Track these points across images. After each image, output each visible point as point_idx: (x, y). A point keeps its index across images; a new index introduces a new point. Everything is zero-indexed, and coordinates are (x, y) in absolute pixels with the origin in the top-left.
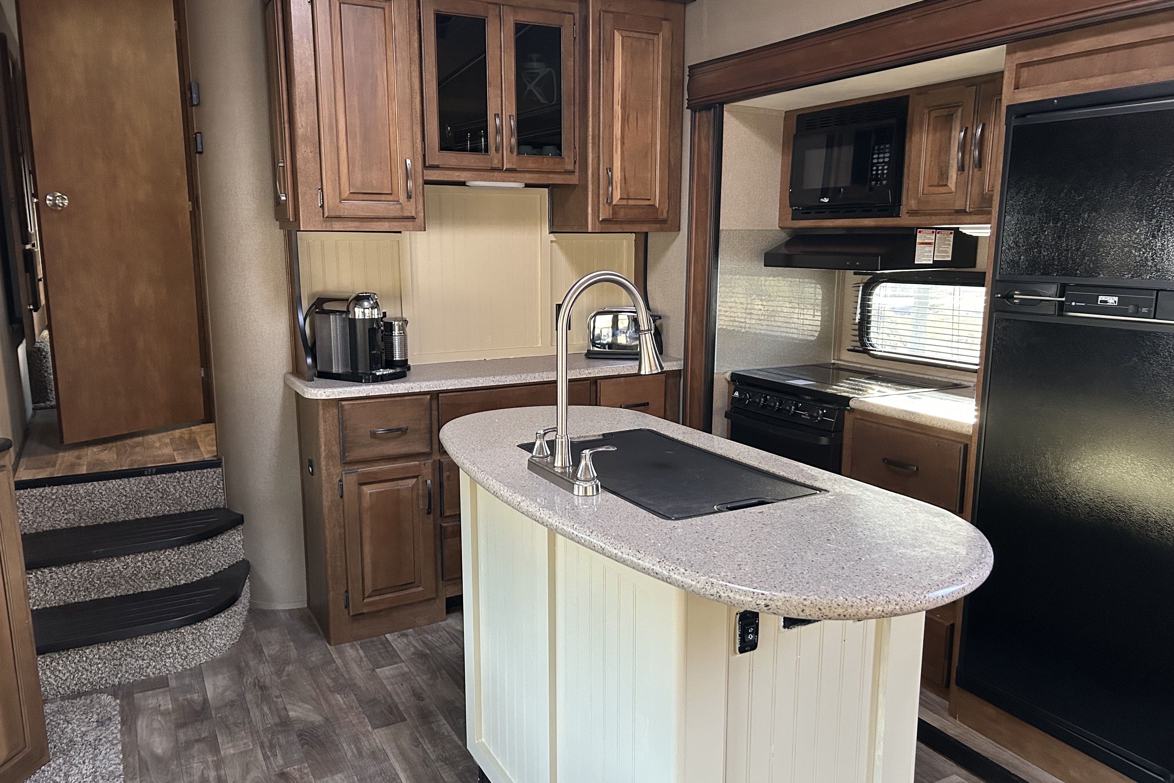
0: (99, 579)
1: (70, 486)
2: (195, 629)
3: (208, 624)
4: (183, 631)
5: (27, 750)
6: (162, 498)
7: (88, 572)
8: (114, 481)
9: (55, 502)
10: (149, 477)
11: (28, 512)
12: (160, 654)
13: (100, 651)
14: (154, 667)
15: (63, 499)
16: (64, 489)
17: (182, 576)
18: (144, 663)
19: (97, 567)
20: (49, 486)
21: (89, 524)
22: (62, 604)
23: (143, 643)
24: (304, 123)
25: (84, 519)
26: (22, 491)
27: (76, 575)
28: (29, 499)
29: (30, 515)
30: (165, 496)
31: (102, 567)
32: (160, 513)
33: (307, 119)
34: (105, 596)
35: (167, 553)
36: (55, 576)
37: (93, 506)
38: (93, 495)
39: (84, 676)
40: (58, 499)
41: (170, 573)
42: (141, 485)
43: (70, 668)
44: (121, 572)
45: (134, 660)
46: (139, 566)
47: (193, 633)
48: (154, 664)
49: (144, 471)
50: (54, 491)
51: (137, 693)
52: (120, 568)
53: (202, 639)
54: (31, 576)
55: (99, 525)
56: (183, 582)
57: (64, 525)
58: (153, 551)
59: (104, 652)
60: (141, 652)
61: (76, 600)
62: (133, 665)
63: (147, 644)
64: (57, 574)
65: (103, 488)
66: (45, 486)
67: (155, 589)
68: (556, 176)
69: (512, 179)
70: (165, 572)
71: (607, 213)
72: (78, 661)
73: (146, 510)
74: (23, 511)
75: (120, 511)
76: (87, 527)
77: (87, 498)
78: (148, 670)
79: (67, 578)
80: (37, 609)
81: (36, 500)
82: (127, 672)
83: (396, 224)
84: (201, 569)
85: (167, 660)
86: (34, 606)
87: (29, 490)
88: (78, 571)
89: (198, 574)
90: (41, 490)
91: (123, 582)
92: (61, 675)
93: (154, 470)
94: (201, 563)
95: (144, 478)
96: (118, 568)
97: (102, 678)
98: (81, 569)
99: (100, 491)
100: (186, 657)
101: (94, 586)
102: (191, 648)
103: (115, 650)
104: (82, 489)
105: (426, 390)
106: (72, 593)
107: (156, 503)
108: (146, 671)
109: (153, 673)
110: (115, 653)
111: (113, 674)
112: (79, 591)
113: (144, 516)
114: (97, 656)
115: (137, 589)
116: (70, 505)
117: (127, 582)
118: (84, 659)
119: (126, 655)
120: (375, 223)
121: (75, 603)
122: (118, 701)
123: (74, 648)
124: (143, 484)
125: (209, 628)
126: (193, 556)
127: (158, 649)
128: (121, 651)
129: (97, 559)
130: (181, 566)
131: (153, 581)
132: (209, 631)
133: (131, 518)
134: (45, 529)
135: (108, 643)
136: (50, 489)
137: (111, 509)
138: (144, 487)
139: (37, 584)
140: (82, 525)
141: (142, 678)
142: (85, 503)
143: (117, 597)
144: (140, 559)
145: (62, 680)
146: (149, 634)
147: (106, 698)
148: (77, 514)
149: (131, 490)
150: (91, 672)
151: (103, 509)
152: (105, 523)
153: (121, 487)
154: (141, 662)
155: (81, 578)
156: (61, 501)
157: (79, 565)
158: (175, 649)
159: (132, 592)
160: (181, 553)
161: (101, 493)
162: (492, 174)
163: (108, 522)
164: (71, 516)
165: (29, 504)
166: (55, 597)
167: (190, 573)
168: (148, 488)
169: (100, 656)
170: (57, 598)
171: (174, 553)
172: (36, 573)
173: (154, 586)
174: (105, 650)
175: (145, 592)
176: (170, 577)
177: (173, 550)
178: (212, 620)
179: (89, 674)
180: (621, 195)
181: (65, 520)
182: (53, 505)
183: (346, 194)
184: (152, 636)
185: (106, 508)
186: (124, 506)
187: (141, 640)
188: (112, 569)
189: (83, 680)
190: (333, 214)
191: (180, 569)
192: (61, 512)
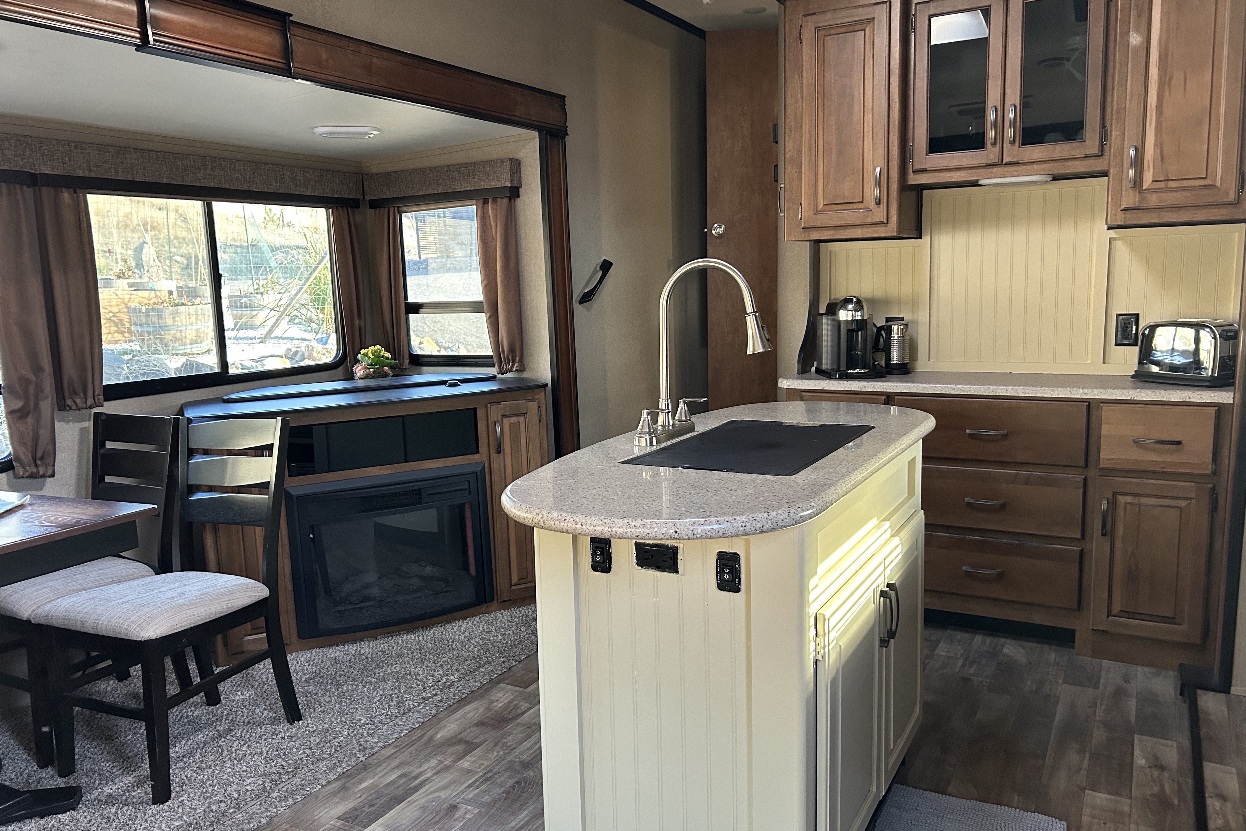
24: (791, 147)
33: (794, 143)
68: (1076, 163)
69: (1015, 173)
71: (1132, 201)
83: (869, 230)
105: (879, 390)
120: (848, 231)
162: (990, 170)
180: (1153, 176)
183: (821, 206)
190: (807, 225)
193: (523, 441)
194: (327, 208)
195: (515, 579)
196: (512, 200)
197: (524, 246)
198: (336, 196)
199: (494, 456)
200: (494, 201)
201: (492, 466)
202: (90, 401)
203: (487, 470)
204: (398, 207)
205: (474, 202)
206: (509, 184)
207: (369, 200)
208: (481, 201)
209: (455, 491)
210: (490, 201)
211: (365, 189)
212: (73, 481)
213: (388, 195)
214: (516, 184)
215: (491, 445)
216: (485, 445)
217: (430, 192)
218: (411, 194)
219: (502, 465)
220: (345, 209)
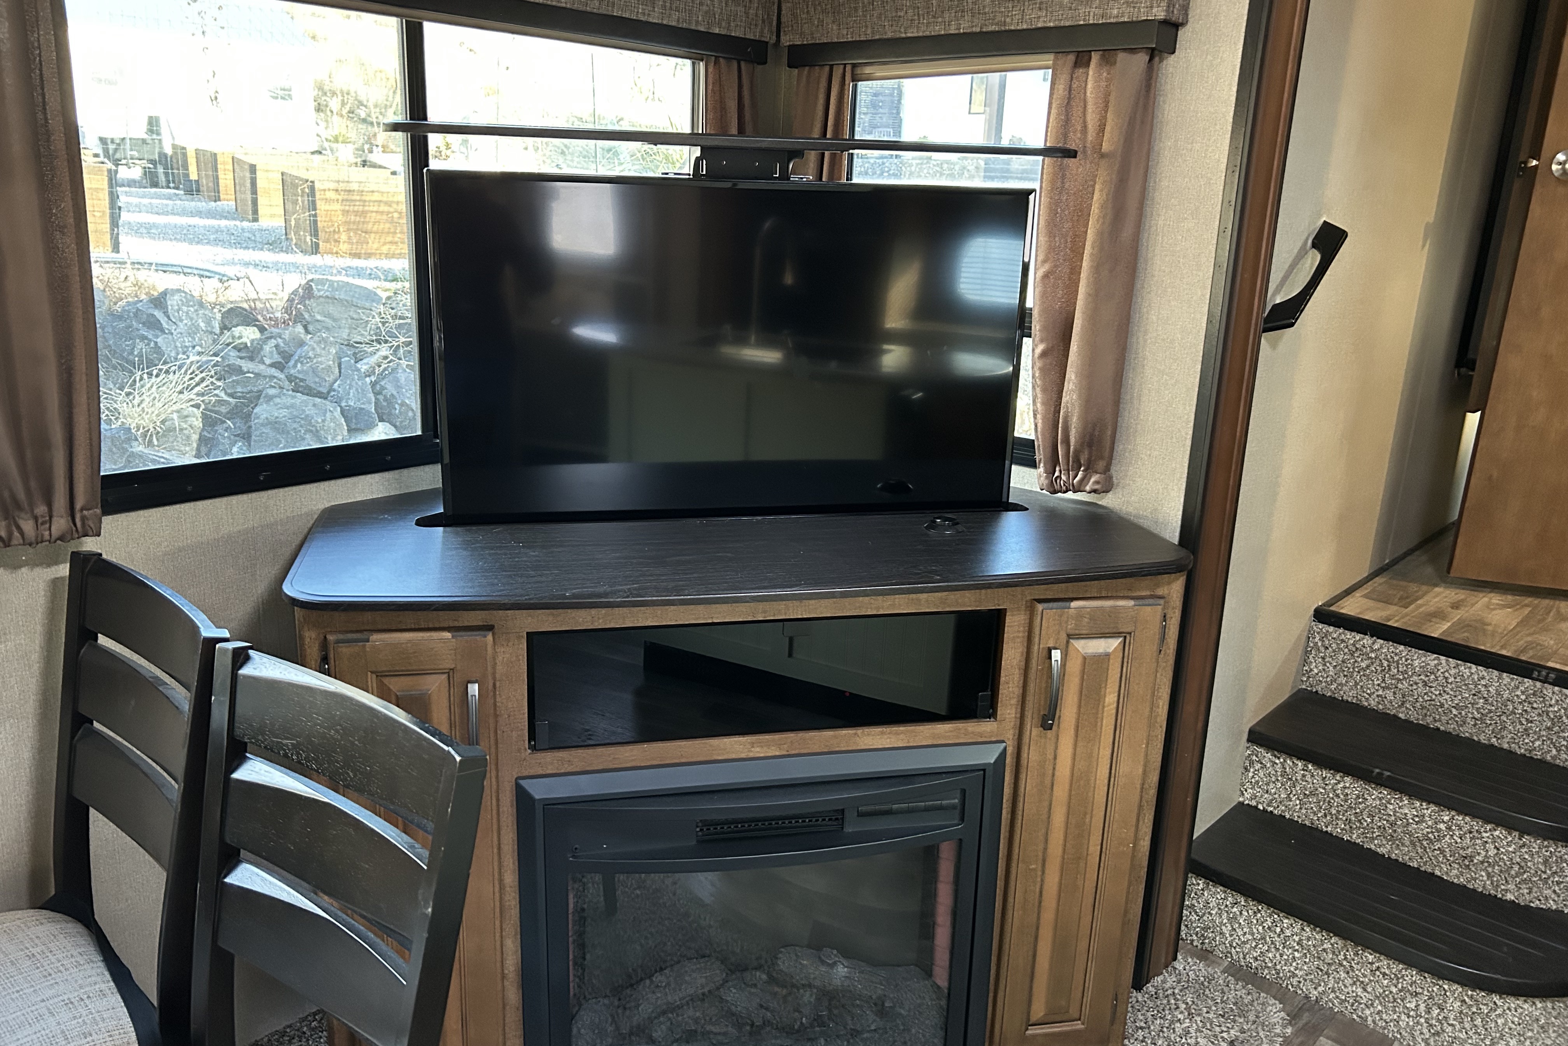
0: (1370, 816)
1: (1402, 647)
2: (1471, 997)
3: (1499, 1003)
4: (1446, 987)
5: (1079, 1026)
6: (1549, 729)
7: (1358, 797)
8: (1474, 666)
9: (1372, 663)
10: (1538, 684)
11: (1330, 664)
12: (1395, 1000)
13: (1304, 933)
14: (1379, 1012)
15: (1385, 664)
16: (1392, 649)
17: (1511, 887)
18: (1365, 997)
19: (1375, 796)
20: (1372, 636)
21: (1412, 719)
22: (1307, 823)
23: (1371, 963)
25: (1407, 708)
26: (1331, 629)
27: (1339, 792)
28: (1338, 644)
29: (1331, 668)
30: (1556, 729)
31: (1380, 799)
32: (1538, 755)
34: (1373, 847)
35: (1497, 833)
36: (1308, 778)
37: (1425, 694)
38: (1433, 677)
39: (1270, 955)
40: (1378, 662)
41: (1490, 870)
42: (1519, 693)
43: (1255, 930)
44: (1408, 824)
45: (1351, 981)
46: (1439, 830)
47: (1464, 1001)
48: (1380, 1008)
49: (1532, 671)
50: (1376, 647)
51: (1328, 1038)
52: (1409, 816)
53: (1478, 1022)
54: (1277, 761)
55: (1426, 727)
56: (1510, 897)
57: (1373, 704)
58: (1474, 816)
59: (1308, 939)
60: (1365, 976)
61: (1329, 829)
62: (1345, 986)
63: (1378, 968)
64: (1313, 776)
65: (1453, 672)
66: (1366, 634)
67: (1456, 881)
70: (1482, 862)
72: (1269, 928)
73: (1512, 738)
74: (1323, 658)
75: (1468, 720)
76: (1407, 721)
77: (1423, 677)
78: (1368, 1012)
79: (1324, 789)
80: (1271, 812)
81: (1346, 650)
82: (1333, 991)
84: (1554, 891)
85: (1403, 1017)
86: (1269, 805)
87: (1341, 630)
88: (1345, 788)
89: (1546, 898)
90: (1358, 637)
91: (1407, 843)
92: (1240, 933)
93: (1552, 676)
94: (1558, 883)
95: (1528, 682)
96: (1406, 814)
97: (1294, 975)
98: (1349, 786)
99: (1447, 675)
100: (1437, 1034)
101: (1360, 821)
102: (1452, 1025)
103: (1325, 946)
104: (1420, 659)
106: (1325, 816)
107: (1535, 732)
108: (1363, 1010)
109: (1374, 1022)
110: (1324, 950)
111: (1311, 980)
112: (1337, 818)
113: (1506, 746)
114: (1297, 938)
115: (1425, 863)
116: (1392, 677)
117: (1413, 843)
118: (1278, 930)
119: (1341, 965)
121: (1327, 832)
122: (1289, 1030)
123: (1269, 905)
124: (1523, 693)
125: (1499, 1011)
126: (1546, 862)
127: (1394, 990)
128: (1334, 953)
129: (1377, 784)
130: (1516, 868)
131: (1456, 866)
132: (1499, 1015)
133: (1483, 739)
134: (1345, 698)
135: (1318, 929)
136: (1370, 642)
137: (1455, 712)
138: (1523, 697)
139: (1281, 775)
140: (1401, 716)
141: (1355, 1016)
142: (1416, 684)
143: (1389, 857)
144: (1446, 818)
145: (1239, 939)
146: (1389, 956)
147: (1275, 1013)
148: (1398, 696)
149: (1498, 693)
150: (1281, 955)
151: (1442, 706)
152: (1438, 729)
153: (1483, 682)
154: (1359, 991)
155: (1346, 801)
156: (1381, 665)
157: (1348, 779)
158: (1422, 1007)
159: (1415, 865)
160: (1524, 845)
161: (1446, 678)
163: (1442, 728)
164: (1389, 695)
165: (1334, 651)
166: (1301, 808)
167: (1530, 890)
168: (1530, 703)
169: (1300, 940)
170: (1304, 811)
171: (1510, 839)
172: (1285, 761)
173: (1454, 875)
174: (1311, 936)
175: (1437, 876)
176: (1489, 876)
177: (1510, 834)
178: (1512, 1002)
179: (1277, 955)
181: (1378, 696)
182: (1368, 667)
184: (1391, 963)
185: (1446, 706)
186: (1478, 716)
187: (1371, 958)
188: (1395, 812)
189: (1267, 960)
191: (1513, 872)
192: (1376, 683)
193: (1111, 699)
194: (695, 59)
195: (1038, 1010)
196: (1157, 59)
197: (1165, 183)
198: (717, 31)
199: (1033, 731)
200: (1108, 58)
201: (1024, 755)
202: (60, 524)
203: (1009, 760)
204: (854, 66)
205: (1048, 59)
206: (1159, 13)
207: (789, 46)
208: (1072, 58)
209: (927, 809)
210: (1095, 57)
211: (783, 20)
212: (30, 706)
213: (833, 33)
214: (1176, 16)
215: (1029, 705)
216: (1014, 701)
217: (938, 29)
218: (889, 35)
219: (1050, 756)
220: (735, 64)
